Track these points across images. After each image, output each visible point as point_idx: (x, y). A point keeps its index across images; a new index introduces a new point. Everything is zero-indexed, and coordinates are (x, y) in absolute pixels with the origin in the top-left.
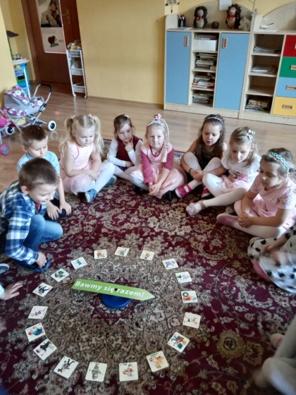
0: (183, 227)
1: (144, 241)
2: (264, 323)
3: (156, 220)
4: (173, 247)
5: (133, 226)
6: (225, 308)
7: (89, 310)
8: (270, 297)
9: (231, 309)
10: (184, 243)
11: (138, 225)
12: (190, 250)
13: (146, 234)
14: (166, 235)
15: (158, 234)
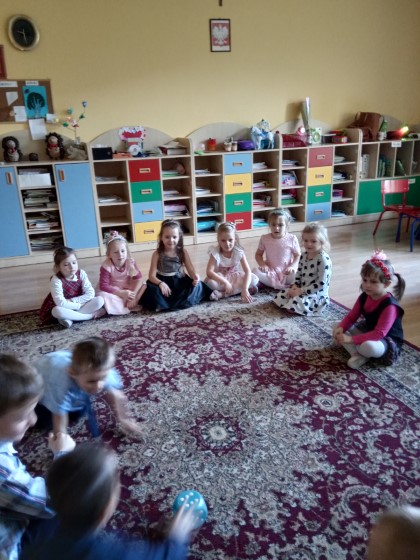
0: (188, 356)
1: (171, 384)
2: (326, 380)
3: (157, 364)
4: (203, 373)
5: (142, 380)
6: (295, 387)
7: (208, 455)
8: (307, 365)
9: (300, 385)
10: (207, 367)
11: (146, 376)
12: (218, 368)
13: (165, 379)
14: (183, 370)
15: (175, 372)
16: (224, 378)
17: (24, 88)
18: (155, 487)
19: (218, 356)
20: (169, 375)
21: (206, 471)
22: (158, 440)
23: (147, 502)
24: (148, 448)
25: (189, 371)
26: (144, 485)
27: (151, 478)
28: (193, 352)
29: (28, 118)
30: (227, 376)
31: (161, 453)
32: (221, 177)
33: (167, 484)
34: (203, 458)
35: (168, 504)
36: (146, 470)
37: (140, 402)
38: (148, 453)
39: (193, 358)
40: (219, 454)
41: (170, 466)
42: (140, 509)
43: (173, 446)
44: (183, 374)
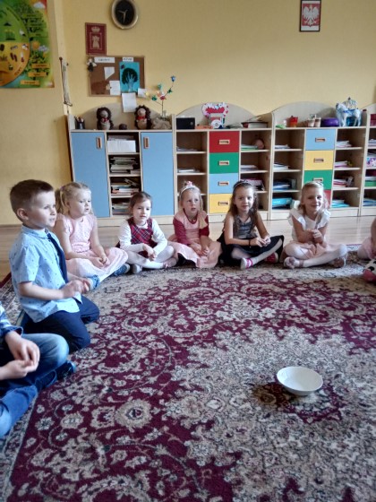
16: (310, 336)
17: (121, 64)
18: (220, 448)
19: (299, 314)
20: (239, 325)
21: (291, 439)
22: (225, 392)
23: (207, 466)
24: (213, 399)
25: (265, 324)
26: (205, 442)
27: (216, 436)
28: (269, 307)
29: (122, 92)
30: (313, 334)
31: (229, 407)
32: (302, 152)
33: (237, 447)
34: (285, 422)
35: (237, 474)
36: (209, 425)
37: (205, 347)
38: (213, 404)
39: (269, 312)
40: (310, 420)
41: (240, 425)
42: (198, 474)
43: (245, 401)
44: (256, 326)
